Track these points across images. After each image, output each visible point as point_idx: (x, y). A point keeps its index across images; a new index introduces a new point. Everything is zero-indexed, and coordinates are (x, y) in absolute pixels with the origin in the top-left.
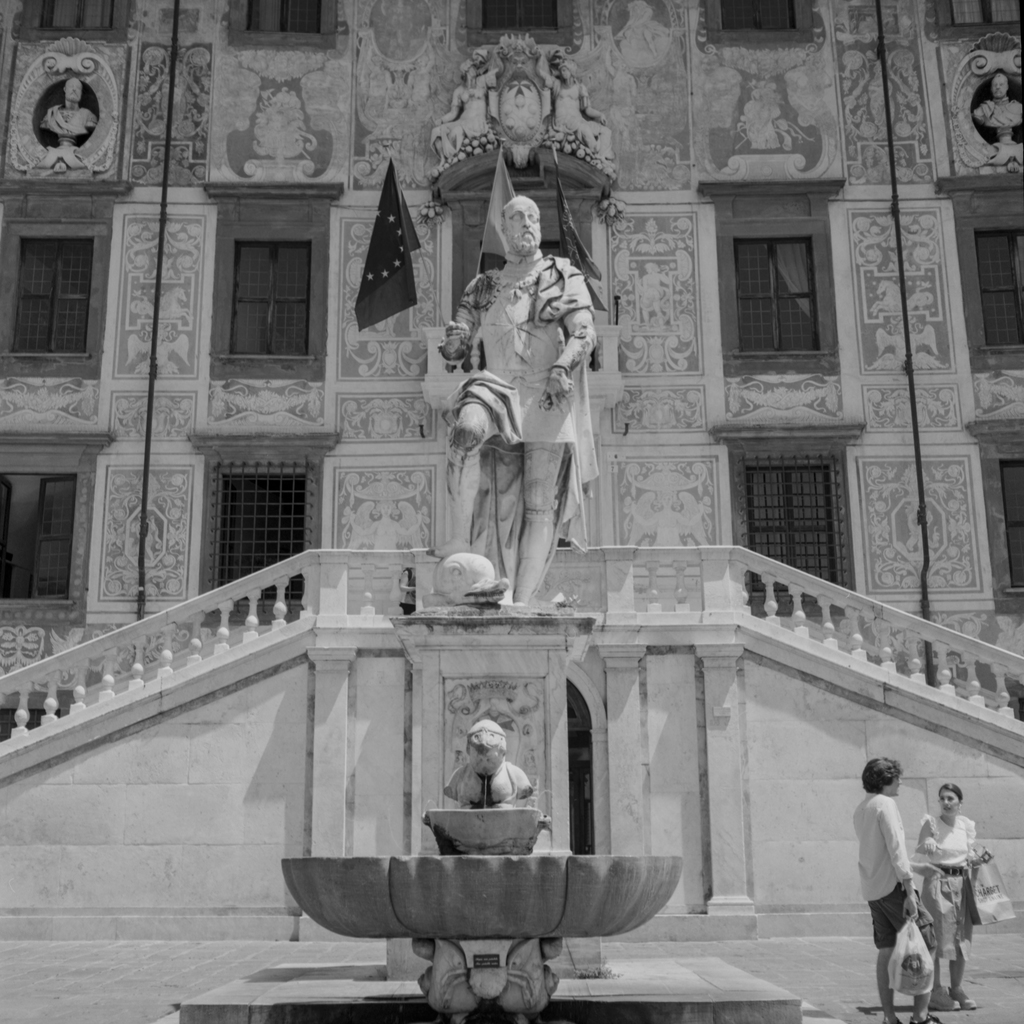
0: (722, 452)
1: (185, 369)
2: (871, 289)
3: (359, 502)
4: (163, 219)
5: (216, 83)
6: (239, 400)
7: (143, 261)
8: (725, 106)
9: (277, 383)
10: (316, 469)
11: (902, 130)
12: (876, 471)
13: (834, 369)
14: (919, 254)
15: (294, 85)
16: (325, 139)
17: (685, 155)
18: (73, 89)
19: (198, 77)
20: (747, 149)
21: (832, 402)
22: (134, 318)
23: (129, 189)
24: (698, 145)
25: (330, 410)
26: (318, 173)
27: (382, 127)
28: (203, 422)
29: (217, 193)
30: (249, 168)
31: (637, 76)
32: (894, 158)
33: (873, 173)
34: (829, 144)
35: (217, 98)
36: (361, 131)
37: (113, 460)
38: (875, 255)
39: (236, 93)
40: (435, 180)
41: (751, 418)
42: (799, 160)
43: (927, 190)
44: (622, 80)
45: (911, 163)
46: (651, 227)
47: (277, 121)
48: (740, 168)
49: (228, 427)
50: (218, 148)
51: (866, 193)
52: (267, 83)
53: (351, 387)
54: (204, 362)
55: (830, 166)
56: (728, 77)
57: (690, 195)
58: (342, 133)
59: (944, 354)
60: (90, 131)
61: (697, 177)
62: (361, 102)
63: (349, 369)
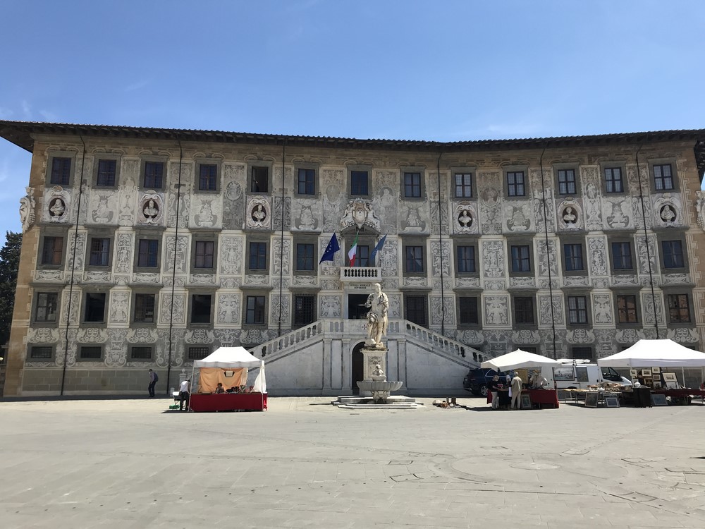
0: (402, 293)
1: (287, 273)
2: (435, 259)
3: (325, 303)
4: (282, 239)
5: (292, 207)
6: (299, 280)
7: (277, 248)
8: (405, 215)
9: (307, 276)
10: (316, 296)
11: (443, 222)
12: (434, 299)
13: (426, 276)
14: (445, 251)
15: (309, 207)
16: (316, 220)
17: (396, 227)
18: (260, 208)
19: (288, 205)
20: (409, 226)
21: (425, 284)
22: (276, 261)
23: (274, 231)
24: (399, 224)
25: (319, 283)
26: (315, 229)
27: (329, 218)
28: (291, 285)
29: (293, 233)
30: (300, 227)
31: (386, 208)
32: (441, 229)
33: (436, 232)
34: (427, 225)
35: (292, 211)
36: (324, 219)
37: (273, 293)
38: (436, 251)
39: (296, 209)
40: (341, 232)
41: (409, 286)
42: (420, 229)
43: (448, 237)
44: (382, 208)
45: (445, 230)
46: (388, 243)
47: (306, 216)
48: (408, 230)
49: (297, 286)
50: (293, 222)
51: (435, 237)
52: (303, 207)
53: (323, 277)
54: (291, 272)
55: (427, 230)
56: (406, 208)
57: (397, 236)
58: (320, 219)
59: (449, 274)
60: (264, 218)
61: (398, 232)
62: (324, 212)
63: (323, 273)
